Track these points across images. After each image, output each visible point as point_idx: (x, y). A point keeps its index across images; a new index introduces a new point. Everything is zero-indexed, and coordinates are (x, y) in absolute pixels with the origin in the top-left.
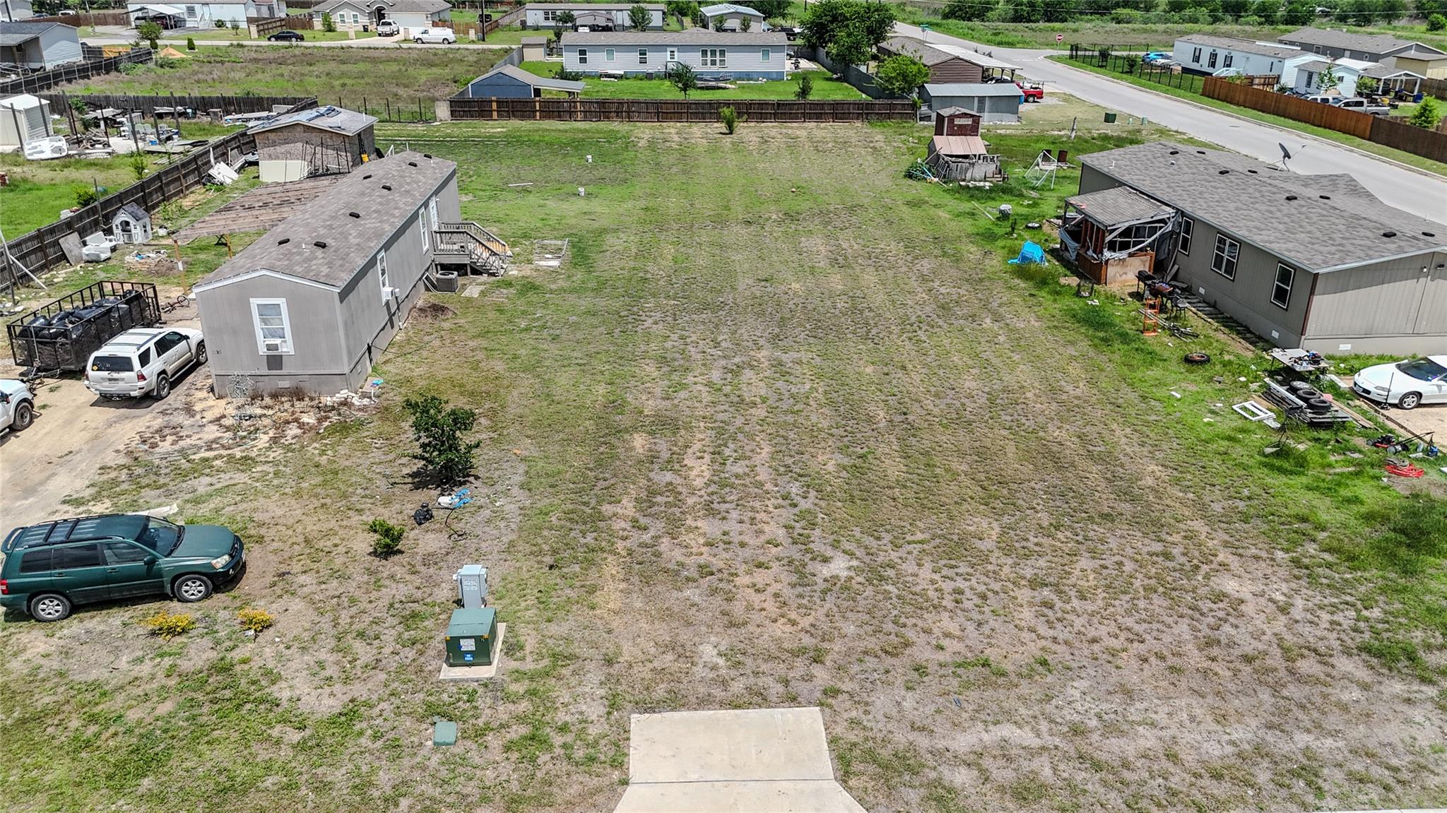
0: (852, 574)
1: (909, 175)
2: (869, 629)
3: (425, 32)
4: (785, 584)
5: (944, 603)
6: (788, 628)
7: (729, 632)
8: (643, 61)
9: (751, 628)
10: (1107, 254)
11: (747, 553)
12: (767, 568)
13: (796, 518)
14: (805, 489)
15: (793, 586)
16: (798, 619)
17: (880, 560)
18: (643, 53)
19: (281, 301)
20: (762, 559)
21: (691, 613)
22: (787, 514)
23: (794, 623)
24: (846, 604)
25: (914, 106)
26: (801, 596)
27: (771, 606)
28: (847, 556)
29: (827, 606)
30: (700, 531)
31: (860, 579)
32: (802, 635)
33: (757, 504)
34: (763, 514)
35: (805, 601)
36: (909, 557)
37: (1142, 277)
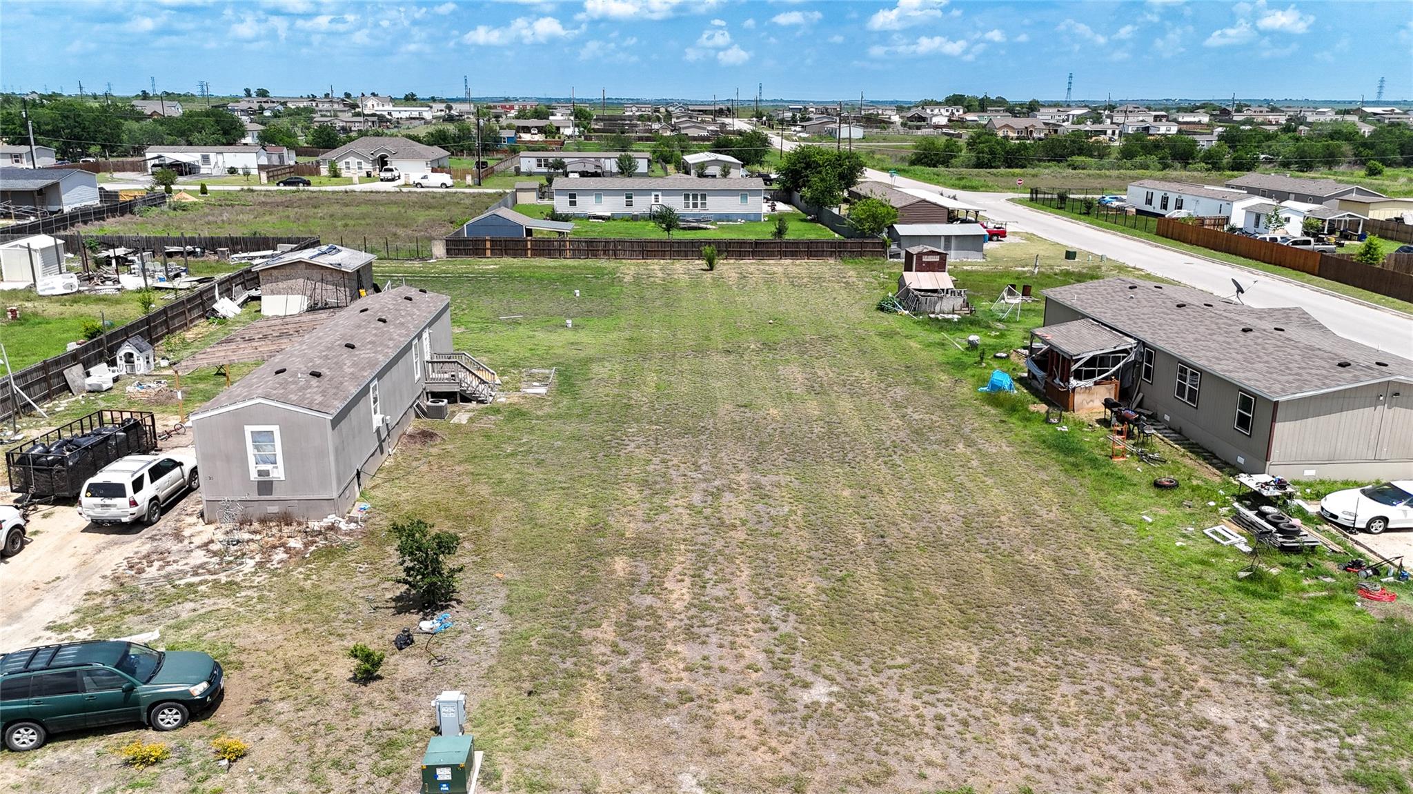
0: (833, 700)
1: (881, 308)
2: (851, 757)
3: (425, 177)
4: (766, 710)
5: (926, 730)
6: (769, 757)
7: (709, 761)
8: (629, 204)
9: (731, 756)
10: (1073, 382)
11: (727, 678)
12: (747, 694)
13: (776, 642)
14: (785, 612)
15: (774, 712)
16: (779, 747)
17: (861, 685)
18: (629, 197)
19: (275, 429)
20: (742, 684)
21: (670, 741)
22: (767, 638)
23: (774, 751)
24: (827, 731)
25: (884, 245)
26: (781, 723)
27: (751, 733)
28: (827, 682)
29: (808, 733)
30: (680, 656)
31: (840, 705)
32: (783, 764)
33: (737, 628)
34: (743, 638)
35: (785, 729)
36: (890, 682)
37: (1108, 404)
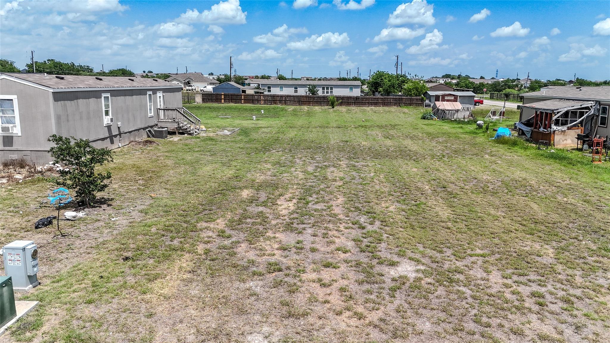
0: (420, 275)
1: (424, 118)
2: (448, 327)
4: (352, 281)
5: (527, 305)
6: (354, 322)
7: (286, 322)
8: (296, 91)
9: (311, 319)
10: (554, 127)
11: (318, 256)
12: (334, 267)
13: (364, 236)
14: (372, 219)
15: (360, 283)
16: (366, 313)
17: (446, 266)
18: (296, 88)
19: (14, 97)
20: (333, 261)
21: (248, 301)
22: (356, 233)
23: (360, 317)
24: (417, 301)
25: (422, 100)
26: (369, 292)
27: (336, 300)
28: (413, 262)
29: (397, 302)
30: (277, 240)
31: (429, 280)
32: (370, 329)
33: (331, 226)
34: (335, 232)
35: (373, 297)
36: (475, 266)
37: (579, 137)
